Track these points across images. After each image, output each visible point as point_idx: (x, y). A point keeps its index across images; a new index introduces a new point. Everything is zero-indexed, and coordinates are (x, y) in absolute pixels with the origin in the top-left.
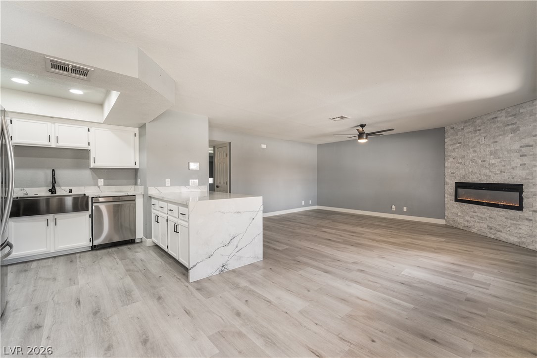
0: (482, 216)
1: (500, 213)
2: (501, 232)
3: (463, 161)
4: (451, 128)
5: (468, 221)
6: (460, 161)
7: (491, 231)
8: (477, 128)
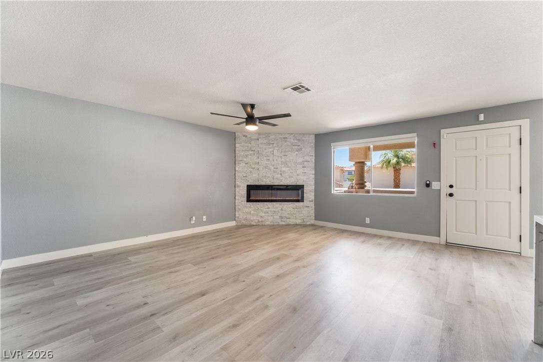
0: (275, 210)
1: (290, 206)
2: (290, 218)
3: (257, 166)
4: (244, 136)
5: (261, 217)
6: (253, 166)
7: (283, 220)
8: (271, 142)
